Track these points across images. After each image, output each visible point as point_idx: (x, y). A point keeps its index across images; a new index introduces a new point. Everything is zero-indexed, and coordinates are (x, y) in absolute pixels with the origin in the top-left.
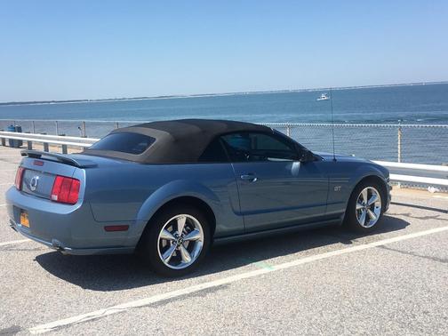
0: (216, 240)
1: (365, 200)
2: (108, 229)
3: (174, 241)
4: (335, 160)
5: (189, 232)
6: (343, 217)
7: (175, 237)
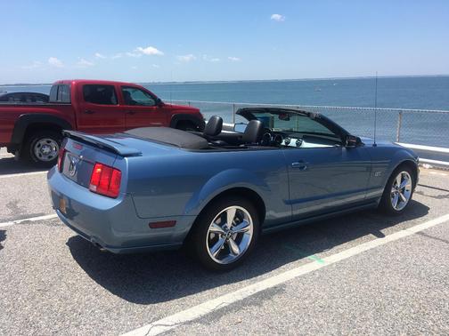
0: (264, 230)
1: (399, 185)
2: (153, 226)
3: (223, 234)
4: (375, 145)
5: (238, 223)
6: (379, 201)
7: (225, 230)
